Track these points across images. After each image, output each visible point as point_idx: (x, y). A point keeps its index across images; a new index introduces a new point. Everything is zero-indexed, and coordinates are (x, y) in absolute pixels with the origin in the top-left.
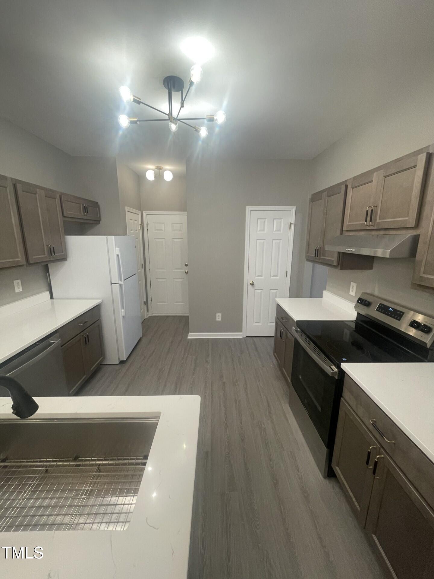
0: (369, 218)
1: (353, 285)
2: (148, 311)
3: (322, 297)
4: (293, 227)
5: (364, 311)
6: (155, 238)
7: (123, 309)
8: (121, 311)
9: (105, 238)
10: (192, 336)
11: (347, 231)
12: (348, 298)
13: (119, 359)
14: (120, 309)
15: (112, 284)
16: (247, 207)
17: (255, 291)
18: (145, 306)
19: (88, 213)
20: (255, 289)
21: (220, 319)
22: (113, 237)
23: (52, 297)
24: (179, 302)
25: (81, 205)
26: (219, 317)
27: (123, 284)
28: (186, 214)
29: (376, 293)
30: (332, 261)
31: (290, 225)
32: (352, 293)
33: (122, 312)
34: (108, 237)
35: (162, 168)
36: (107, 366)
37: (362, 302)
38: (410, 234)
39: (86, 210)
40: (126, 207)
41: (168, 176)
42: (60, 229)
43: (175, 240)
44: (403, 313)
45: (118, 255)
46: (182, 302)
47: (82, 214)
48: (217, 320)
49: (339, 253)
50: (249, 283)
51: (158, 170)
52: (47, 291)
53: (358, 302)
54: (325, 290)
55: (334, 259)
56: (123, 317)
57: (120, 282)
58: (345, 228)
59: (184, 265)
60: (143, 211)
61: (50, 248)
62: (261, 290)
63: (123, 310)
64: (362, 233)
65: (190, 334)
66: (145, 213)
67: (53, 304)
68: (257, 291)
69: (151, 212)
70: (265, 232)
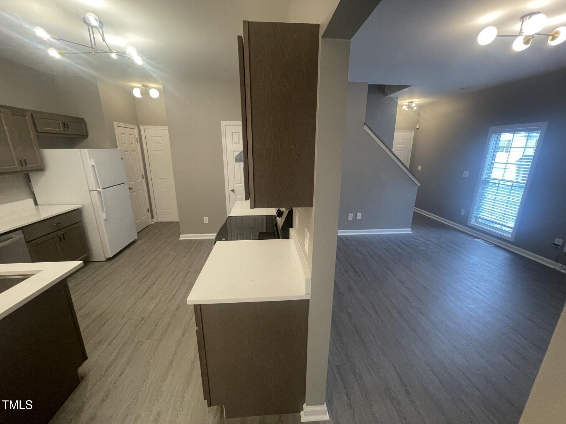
2: (152, 217)
6: (154, 151)
7: (104, 212)
8: (102, 216)
9: (79, 151)
10: (183, 237)
13: (105, 257)
14: (101, 213)
15: (90, 191)
16: (221, 122)
17: (236, 197)
18: (149, 213)
19: (68, 128)
20: (237, 194)
21: (207, 222)
22: (86, 150)
23: (36, 203)
25: (60, 121)
26: (206, 220)
27: (101, 191)
28: (167, 128)
33: (104, 216)
34: (82, 150)
35: (148, 86)
36: (94, 263)
39: (65, 125)
40: (114, 123)
41: (154, 94)
42: (34, 143)
45: (93, 166)
47: (62, 129)
48: (205, 222)
50: (230, 190)
51: (144, 88)
52: (31, 198)
56: (106, 220)
57: (98, 189)
60: (141, 126)
61: (21, 160)
62: (242, 196)
63: (104, 214)
65: (181, 235)
66: (143, 127)
67: (37, 209)
68: (238, 196)
69: (150, 127)
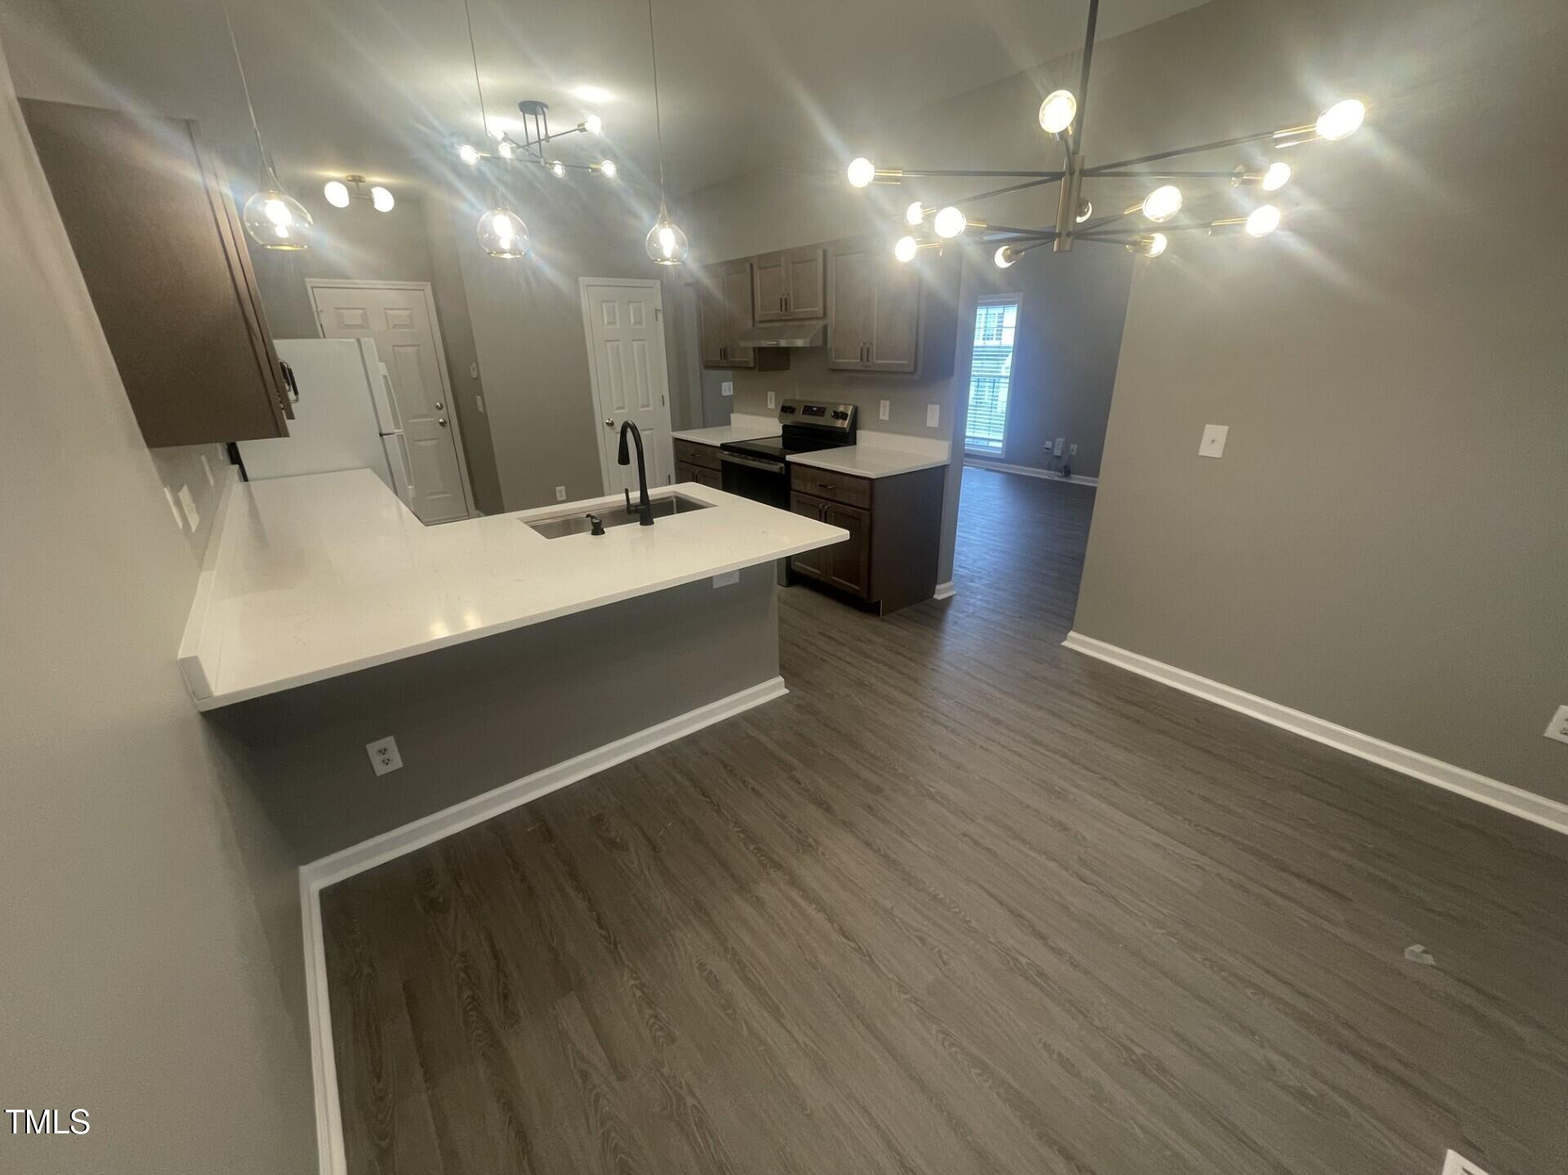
0: (783, 309)
1: (771, 395)
3: (730, 424)
4: (660, 316)
5: (790, 420)
7: (410, 483)
9: (356, 342)
11: (761, 322)
12: (768, 414)
14: (406, 486)
15: (381, 435)
16: (580, 279)
23: (245, 477)
24: (438, 493)
26: (561, 493)
27: (403, 434)
29: (798, 397)
30: (747, 362)
31: (656, 314)
32: (771, 405)
35: (363, 179)
37: (786, 410)
38: (820, 323)
41: (383, 201)
43: (402, 350)
44: (825, 408)
45: (385, 377)
46: (444, 493)
49: (754, 349)
50: (604, 424)
51: (354, 184)
53: (782, 410)
54: (732, 412)
55: (750, 358)
57: (396, 430)
58: (757, 318)
59: (435, 408)
60: (306, 279)
63: (410, 487)
64: (778, 324)
66: (309, 282)
69: (324, 282)
70: (618, 326)
